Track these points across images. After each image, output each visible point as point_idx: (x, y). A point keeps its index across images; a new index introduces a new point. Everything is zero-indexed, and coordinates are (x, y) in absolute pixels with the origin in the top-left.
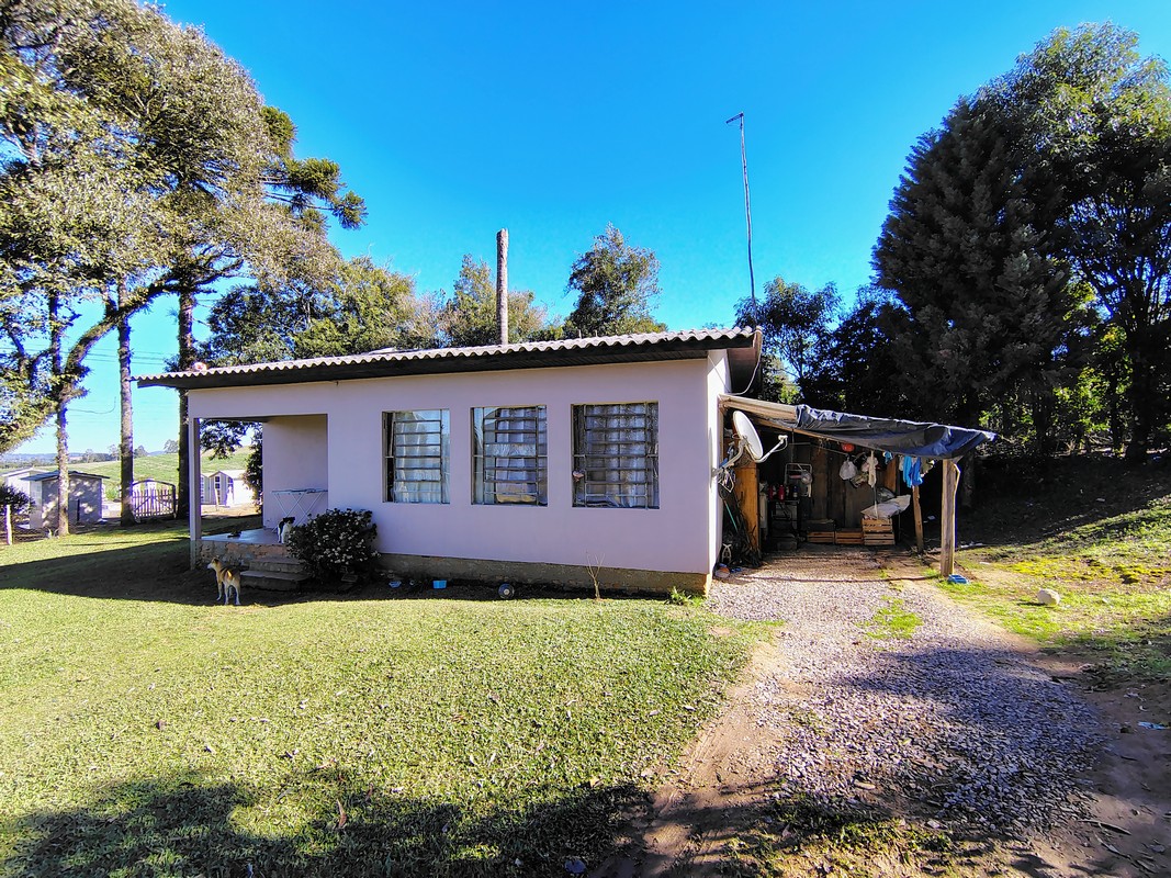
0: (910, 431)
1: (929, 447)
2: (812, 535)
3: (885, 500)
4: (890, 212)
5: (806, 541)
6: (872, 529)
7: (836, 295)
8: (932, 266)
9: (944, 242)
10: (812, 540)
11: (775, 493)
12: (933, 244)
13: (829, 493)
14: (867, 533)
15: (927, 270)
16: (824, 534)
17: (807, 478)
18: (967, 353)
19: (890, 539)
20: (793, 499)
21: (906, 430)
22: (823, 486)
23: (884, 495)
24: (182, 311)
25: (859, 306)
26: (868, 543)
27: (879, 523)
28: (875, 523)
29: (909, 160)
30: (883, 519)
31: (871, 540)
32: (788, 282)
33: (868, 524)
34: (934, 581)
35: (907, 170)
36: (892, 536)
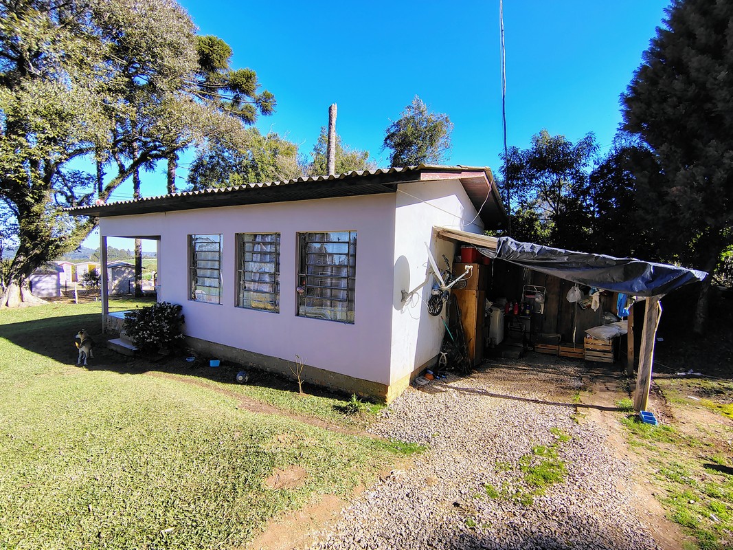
0: (609, 266)
1: (628, 283)
2: (539, 346)
3: (609, 323)
4: (643, 62)
5: (534, 350)
6: (591, 347)
7: (594, 144)
8: (675, 107)
9: (689, 81)
10: (539, 350)
11: (510, 309)
12: (678, 85)
13: (560, 312)
14: (588, 350)
15: (669, 110)
16: (550, 347)
17: (539, 299)
18: (700, 189)
19: (609, 358)
20: (526, 315)
21: (606, 265)
22: (554, 307)
23: (608, 318)
24: (169, 170)
25: (614, 152)
26: (588, 358)
27: (600, 343)
28: (596, 342)
29: (666, 10)
30: (603, 340)
31: (591, 357)
32: (552, 134)
33: (589, 343)
34: (623, 415)
35: (664, 21)
36: (610, 355)
